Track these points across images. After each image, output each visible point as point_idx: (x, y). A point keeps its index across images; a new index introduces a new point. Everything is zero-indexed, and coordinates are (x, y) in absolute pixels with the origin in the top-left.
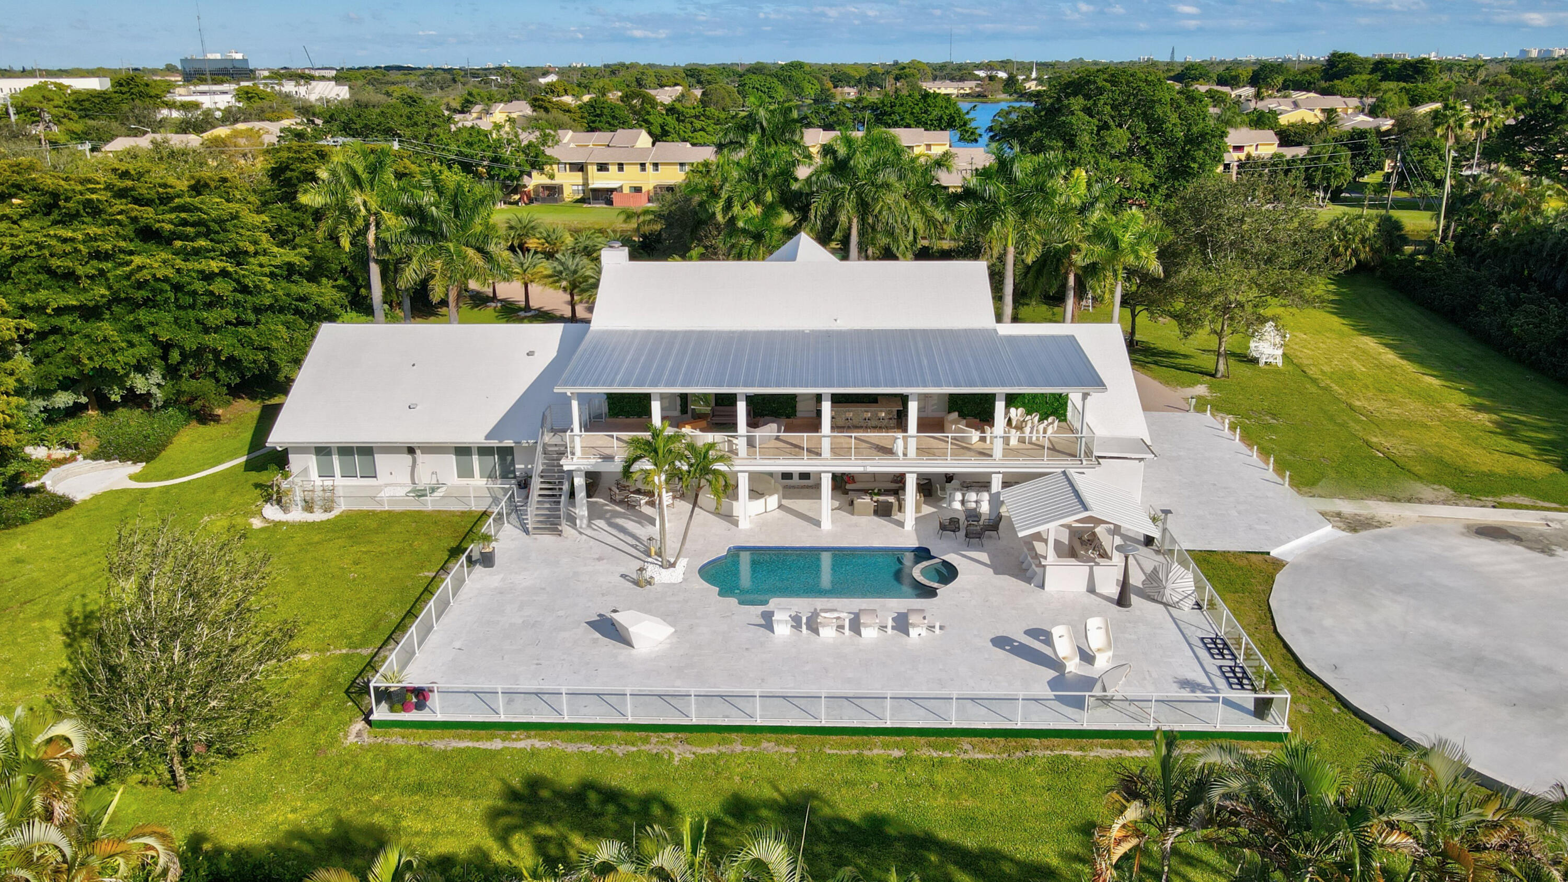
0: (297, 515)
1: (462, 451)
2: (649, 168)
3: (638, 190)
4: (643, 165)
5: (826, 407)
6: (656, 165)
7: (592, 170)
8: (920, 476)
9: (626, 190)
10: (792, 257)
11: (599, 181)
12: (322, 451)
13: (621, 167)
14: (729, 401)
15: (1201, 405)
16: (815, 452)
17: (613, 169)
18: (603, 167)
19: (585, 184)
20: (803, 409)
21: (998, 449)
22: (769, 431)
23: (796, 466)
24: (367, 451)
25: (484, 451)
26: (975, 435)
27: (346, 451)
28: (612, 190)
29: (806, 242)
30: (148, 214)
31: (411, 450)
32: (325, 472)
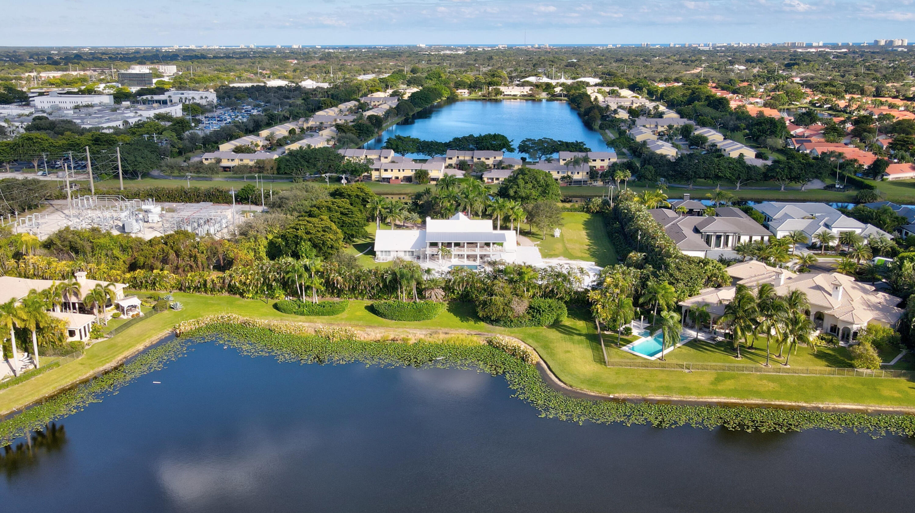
0: (381, 261)
1: (405, 252)
2: (401, 170)
3: (397, 178)
4: (399, 170)
5: (466, 244)
6: (403, 170)
7: (382, 171)
8: (480, 255)
9: (393, 178)
10: (458, 219)
11: (385, 175)
12: (382, 252)
13: (392, 170)
14: (451, 243)
15: (538, 245)
16: (464, 251)
17: (389, 171)
18: (386, 170)
19: (380, 175)
20: (461, 245)
21: (491, 250)
22: (457, 248)
23: (460, 253)
24: (389, 252)
25: (409, 252)
26: (488, 249)
27: (386, 252)
28: (390, 178)
29: (461, 215)
30: (342, 209)
31: (397, 251)
32: (382, 255)
